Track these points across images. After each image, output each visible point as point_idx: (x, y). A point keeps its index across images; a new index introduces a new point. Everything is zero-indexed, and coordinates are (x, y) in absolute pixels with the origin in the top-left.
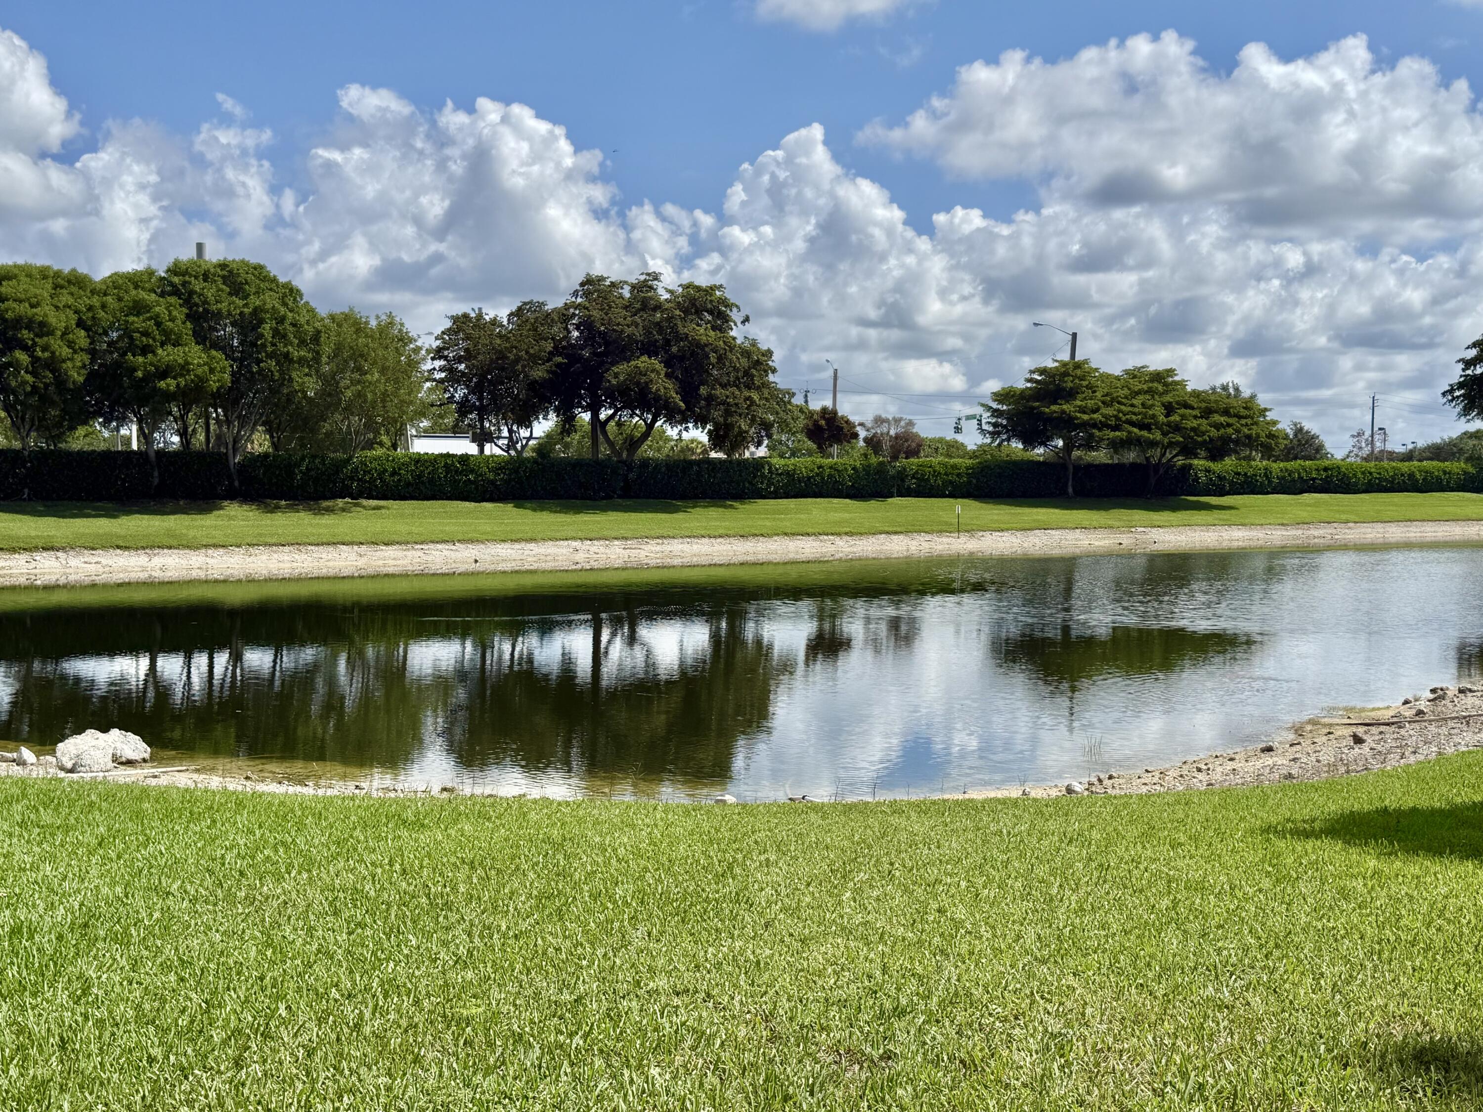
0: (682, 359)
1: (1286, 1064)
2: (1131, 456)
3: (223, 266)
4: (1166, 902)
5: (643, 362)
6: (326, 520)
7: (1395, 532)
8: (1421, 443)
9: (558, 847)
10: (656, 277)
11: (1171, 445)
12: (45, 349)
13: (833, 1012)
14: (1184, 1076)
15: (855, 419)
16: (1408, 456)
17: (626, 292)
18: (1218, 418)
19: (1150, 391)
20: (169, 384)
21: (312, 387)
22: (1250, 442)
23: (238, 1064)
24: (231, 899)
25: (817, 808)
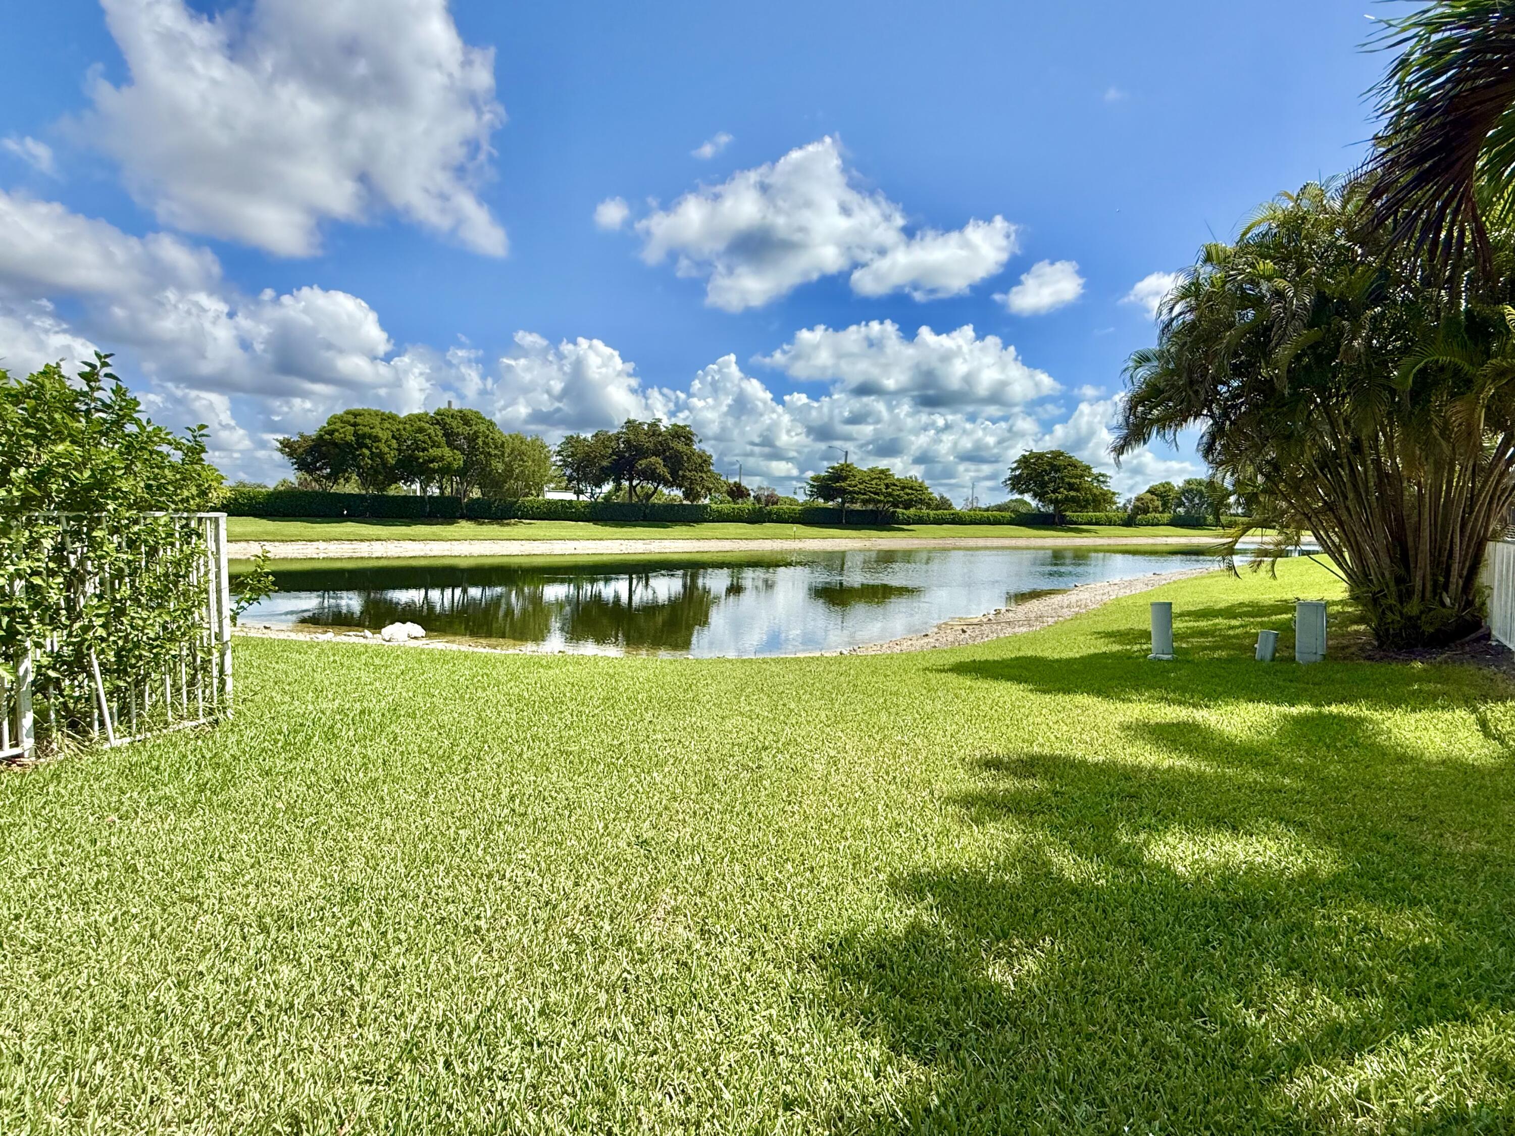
0: (671, 458)
1: (930, 768)
2: (871, 507)
3: (461, 412)
4: (882, 700)
5: (653, 459)
6: (506, 531)
7: (981, 542)
8: (993, 504)
9: (612, 677)
10: (660, 420)
11: (888, 502)
12: (377, 448)
13: (736, 748)
14: (888, 773)
15: (749, 487)
16: (987, 510)
17: (646, 427)
18: (907, 491)
19: (880, 478)
20: (435, 465)
21: (500, 467)
22: (921, 501)
23: (466, 771)
24: (462, 698)
25: (729, 661)
